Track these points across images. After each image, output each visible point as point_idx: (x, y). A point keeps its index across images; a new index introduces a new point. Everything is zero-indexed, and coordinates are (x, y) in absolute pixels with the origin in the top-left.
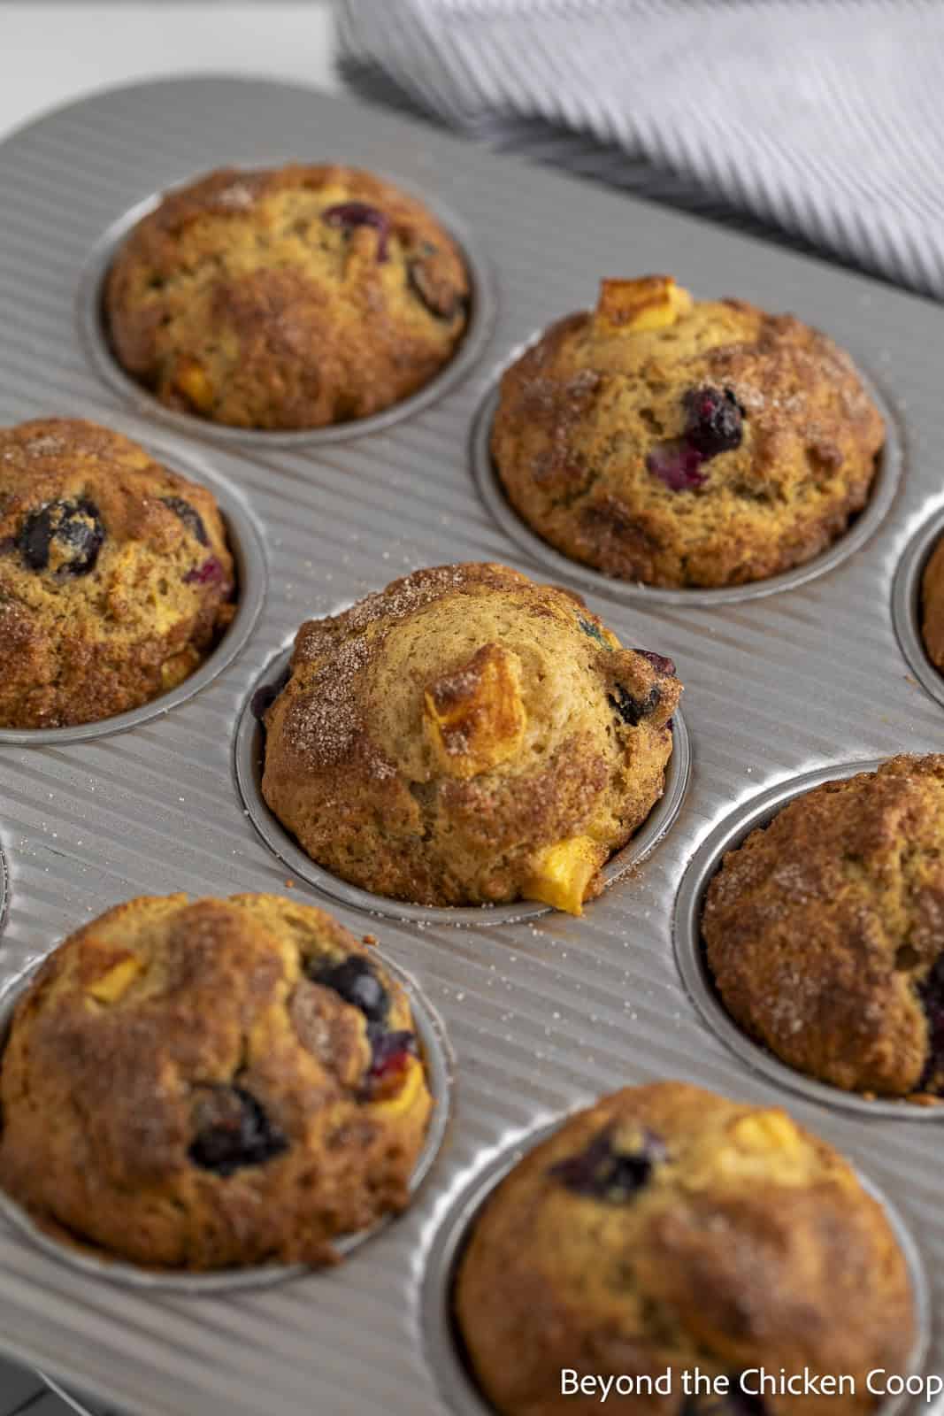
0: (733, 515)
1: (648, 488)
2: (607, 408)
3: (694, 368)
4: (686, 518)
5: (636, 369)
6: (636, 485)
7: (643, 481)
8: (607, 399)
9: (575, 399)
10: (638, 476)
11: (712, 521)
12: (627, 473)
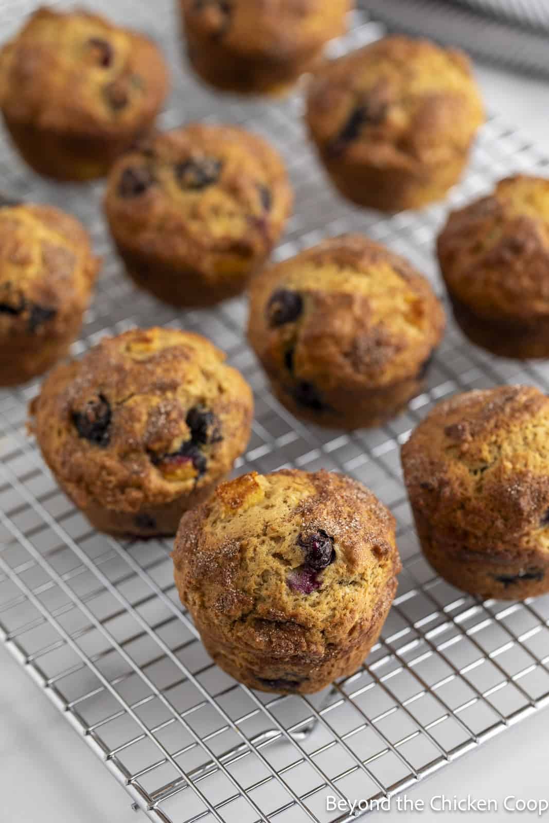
0: (343, 597)
1: (292, 598)
2: (252, 559)
3: (293, 521)
4: (318, 607)
5: (260, 532)
6: (285, 598)
7: (288, 595)
8: (250, 554)
9: (231, 559)
10: (284, 592)
11: (333, 604)
12: (277, 593)
